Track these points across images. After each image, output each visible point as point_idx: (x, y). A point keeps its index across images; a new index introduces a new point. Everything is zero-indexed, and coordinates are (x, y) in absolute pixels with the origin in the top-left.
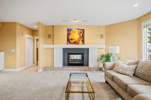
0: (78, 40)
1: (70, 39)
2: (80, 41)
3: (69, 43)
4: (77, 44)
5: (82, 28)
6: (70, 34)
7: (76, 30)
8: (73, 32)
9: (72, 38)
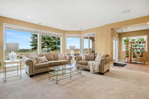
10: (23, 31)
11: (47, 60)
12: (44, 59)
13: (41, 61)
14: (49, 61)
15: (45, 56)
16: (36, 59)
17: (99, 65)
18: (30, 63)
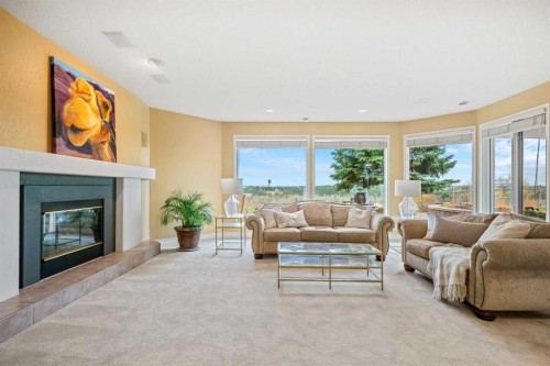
0: (96, 136)
1: (68, 125)
2: (103, 143)
3: (64, 147)
4: (94, 158)
5: (110, 92)
6: (67, 97)
7: (91, 88)
8: (78, 91)
9: (78, 125)
10: (281, 145)
11: (304, 222)
12: (295, 219)
13: (285, 224)
14: (310, 225)
15: (301, 212)
16: (275, 216)
17: (462, 270)
18: (253, 224)
